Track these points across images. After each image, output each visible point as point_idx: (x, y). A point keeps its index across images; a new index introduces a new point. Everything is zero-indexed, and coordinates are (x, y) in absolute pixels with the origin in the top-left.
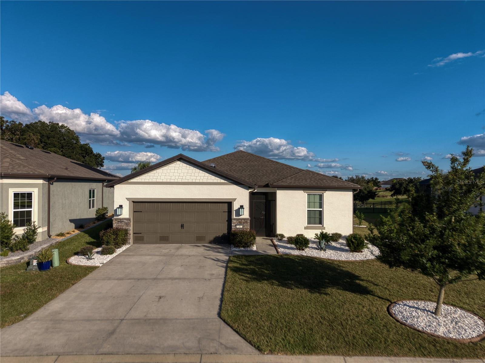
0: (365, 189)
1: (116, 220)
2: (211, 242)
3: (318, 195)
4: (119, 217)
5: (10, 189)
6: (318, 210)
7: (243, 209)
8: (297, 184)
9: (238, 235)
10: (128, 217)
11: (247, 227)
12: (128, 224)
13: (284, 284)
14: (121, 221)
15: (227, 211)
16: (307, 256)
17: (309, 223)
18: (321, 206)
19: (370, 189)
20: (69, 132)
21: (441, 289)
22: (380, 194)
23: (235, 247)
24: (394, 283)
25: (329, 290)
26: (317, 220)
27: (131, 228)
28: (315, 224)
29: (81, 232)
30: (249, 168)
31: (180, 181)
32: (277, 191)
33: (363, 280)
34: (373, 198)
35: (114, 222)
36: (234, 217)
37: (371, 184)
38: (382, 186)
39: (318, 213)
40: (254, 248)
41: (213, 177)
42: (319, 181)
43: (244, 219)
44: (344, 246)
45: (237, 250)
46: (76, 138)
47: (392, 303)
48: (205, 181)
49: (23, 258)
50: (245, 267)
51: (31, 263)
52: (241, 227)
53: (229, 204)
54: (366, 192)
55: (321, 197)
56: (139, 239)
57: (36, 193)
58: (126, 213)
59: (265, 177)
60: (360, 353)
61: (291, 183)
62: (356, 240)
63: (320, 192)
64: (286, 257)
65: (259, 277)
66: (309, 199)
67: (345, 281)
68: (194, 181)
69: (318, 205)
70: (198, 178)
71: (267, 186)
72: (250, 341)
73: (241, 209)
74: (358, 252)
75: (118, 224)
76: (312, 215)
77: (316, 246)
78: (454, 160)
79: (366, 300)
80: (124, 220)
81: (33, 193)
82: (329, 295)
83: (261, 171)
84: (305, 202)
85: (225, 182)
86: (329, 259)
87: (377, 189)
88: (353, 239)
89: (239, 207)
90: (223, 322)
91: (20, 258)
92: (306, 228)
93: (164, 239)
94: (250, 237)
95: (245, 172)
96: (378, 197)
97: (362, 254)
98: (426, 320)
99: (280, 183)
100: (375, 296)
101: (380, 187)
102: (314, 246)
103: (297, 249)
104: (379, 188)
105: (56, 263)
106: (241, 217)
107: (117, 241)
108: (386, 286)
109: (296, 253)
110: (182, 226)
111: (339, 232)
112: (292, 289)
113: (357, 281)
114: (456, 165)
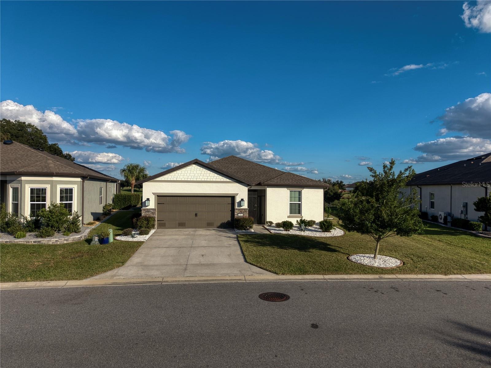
0: (332, 192)
1: (144, 210)
2: (218, 227)
3: (298, 191)
4: (147, 208)
5: (58, 185)
6: (297, 203)
7: (243, 202)
8: (282, 183)
9: (241, 220)
10: (154, 208)
11: (247, 215)
12: (153, 213)
13: (281, 247)
14: (148, 210)
15: (231, 203)
16: (292, 235)
17: (291, 213)
18: (300, 200)
19: (336, 191)
20: (37, 132)
21: (378, 243)
22: (344, 196)
23: (238, 230)
24: (352, 247)
25: (311, 250)
26: (297, 211)
27: (156, 217)
28: (295, 214)
29: (101, 223)
30: (242, 170)
31: (195, 180)
32: (267, 188)
33: (332, 246)
34: (338, 199)
35: (142, 212)
36: (237, 208)
37: (336, 187)
38: (347, 188)
39: (297, 206)
40: (253, 231)
41: (221, 177)
42: (299, 181)
43: (244, 209)
44: (317, 229)
45: (240, 232)
46: (44, 138)
47: (350, 255)
48: (214, 180)
49: (81, 237)
50: (251, 240)
51: (93, 239)
52: (242, 215)
53: (233, 198)
54: (332, 194)
55: (300, 193)
56: (162, 225)
57: (76, 189)
58: (152, 205)
59: (257, 177)
60: (331, 273)
61: (277, 182)
62: (327, 223)
63: (299, 189)
64: (277, 234)
65: (264, 245)
66: (291, 194)
67: (320, 246)
68: (206, 180)
69: (297, 199)
70: (209, 177)
71: (259, 184)
72: (270, 271)
73: (242, 202)
74: (328, 232)
75: (146, 213)
76: (293, 208)
77: (297, 229)
78: (385, 167)
79: (334, 254)
80: (151, 210)
81: (73, 188)
82: (312, 252)
83: (252, 173)
84: (288, 196)
85: (230, 181)
86: (308, 236)
87: (342, 192)
88: (324, 222)
89: (241, 200)
90: (249, 264)
91: (80, 237)
92: (288, 217)
93: (182, 225)
94: (250, 222)
95: (240, 173)
96: (343, 198)
97: (331, 233)
98: (368, 261)
99: (269, 182)
100: (340, 252)
101: (345, 189)
102: (296, 229)
103: (285, 230)
104: (343, 191)
105: (111, 240)
106: (242, 208)
107: (149, 225)
108: (346, 248)
109: (284, 232)
110: (196, 215)
111: (313, 220)
112: (287, 250)
113: (328, 246)
114: (386, 169)
